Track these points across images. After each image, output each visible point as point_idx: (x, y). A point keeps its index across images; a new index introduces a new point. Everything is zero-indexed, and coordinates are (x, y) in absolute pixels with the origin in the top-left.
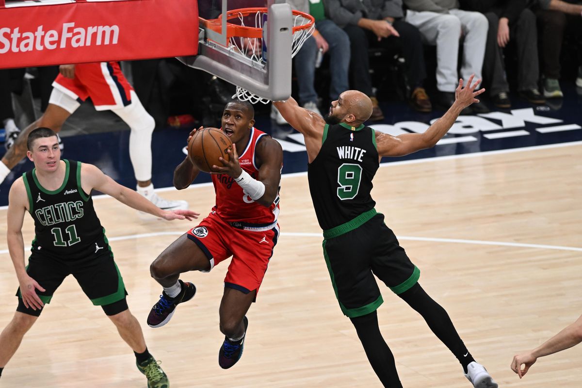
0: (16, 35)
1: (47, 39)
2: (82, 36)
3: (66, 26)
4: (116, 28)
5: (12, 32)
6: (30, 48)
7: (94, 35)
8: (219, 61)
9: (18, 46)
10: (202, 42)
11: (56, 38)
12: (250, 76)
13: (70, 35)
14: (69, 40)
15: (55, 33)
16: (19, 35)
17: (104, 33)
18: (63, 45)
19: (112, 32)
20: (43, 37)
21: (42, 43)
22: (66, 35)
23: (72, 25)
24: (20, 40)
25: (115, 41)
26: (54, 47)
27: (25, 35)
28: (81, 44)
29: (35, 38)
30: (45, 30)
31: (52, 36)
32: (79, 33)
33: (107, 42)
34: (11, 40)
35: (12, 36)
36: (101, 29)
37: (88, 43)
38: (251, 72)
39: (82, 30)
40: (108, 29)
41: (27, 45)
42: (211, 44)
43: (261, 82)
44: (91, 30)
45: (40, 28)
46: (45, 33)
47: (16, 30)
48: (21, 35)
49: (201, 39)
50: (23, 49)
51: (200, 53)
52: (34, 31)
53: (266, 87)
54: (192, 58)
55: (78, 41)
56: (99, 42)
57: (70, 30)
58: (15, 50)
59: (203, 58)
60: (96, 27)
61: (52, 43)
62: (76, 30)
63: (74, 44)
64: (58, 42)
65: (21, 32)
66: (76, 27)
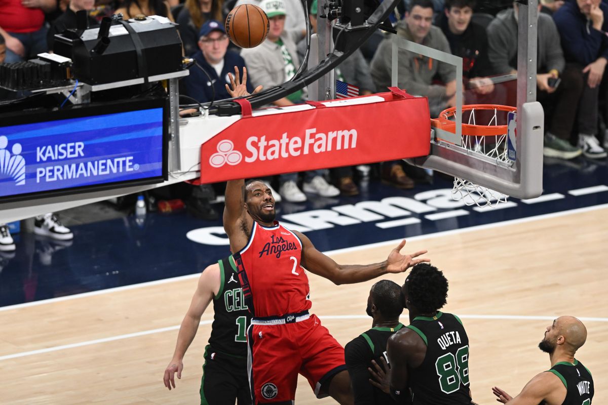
0: (263, 143)
1: (292, 146)
2: (323, 142)
3: (308, 132)
4: (354, 132)
5: (259, 140)
6: (276, 156)
7: (335, 140)
8: (455, 161)
9: (265, 154)
10: (432, 142)
11: (299, 145)
12: (494, 175)
13: (312, 141)
14: (311, 146)
15: (298, 139)
16: (265, 143)
17: (343, 137)
18: (306, 151)
19: (351, 136)
20: (288, 144)
21: (287, 150)
22: (308, 141)
23: (314, 130)
24: (267, 148)
25: (354, 145)
26: (298, 153)
27: (271, 143)
28: (323, 149)
29: (281, 145)
30: (290, 137)
31: (296, 142)
32: (320, 139)
33: (346, 146)
34: (258, 149)
35: (260, 144)
36: (340, 133)
37: (329, 149)
38: (495, 171)
39: (322, 135)
40: (346, 133)
41: (273, 153)
42: (443, 144)
43: (509, 181)
44: (332, 135)
45: (285, 135)
46: (290, 140)
47: (263, 138)
48: (268, 143)
49: (432, 139)
50: (270, 157)
51: (431, 153)
52: (279, 138)
53: (517, 186)
54: (422, 159)
55: (320, 146)
56: (339, 147)
57: (312, 136)
58: (262, 158)
59: (434, 158)
60: (335, 132)
61: (296, 150)
62: (317, 136)
63: (317, 150)
64: (302, 148)
65: (267, 140)
66: (318, 132)
